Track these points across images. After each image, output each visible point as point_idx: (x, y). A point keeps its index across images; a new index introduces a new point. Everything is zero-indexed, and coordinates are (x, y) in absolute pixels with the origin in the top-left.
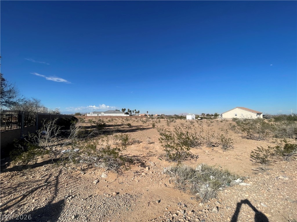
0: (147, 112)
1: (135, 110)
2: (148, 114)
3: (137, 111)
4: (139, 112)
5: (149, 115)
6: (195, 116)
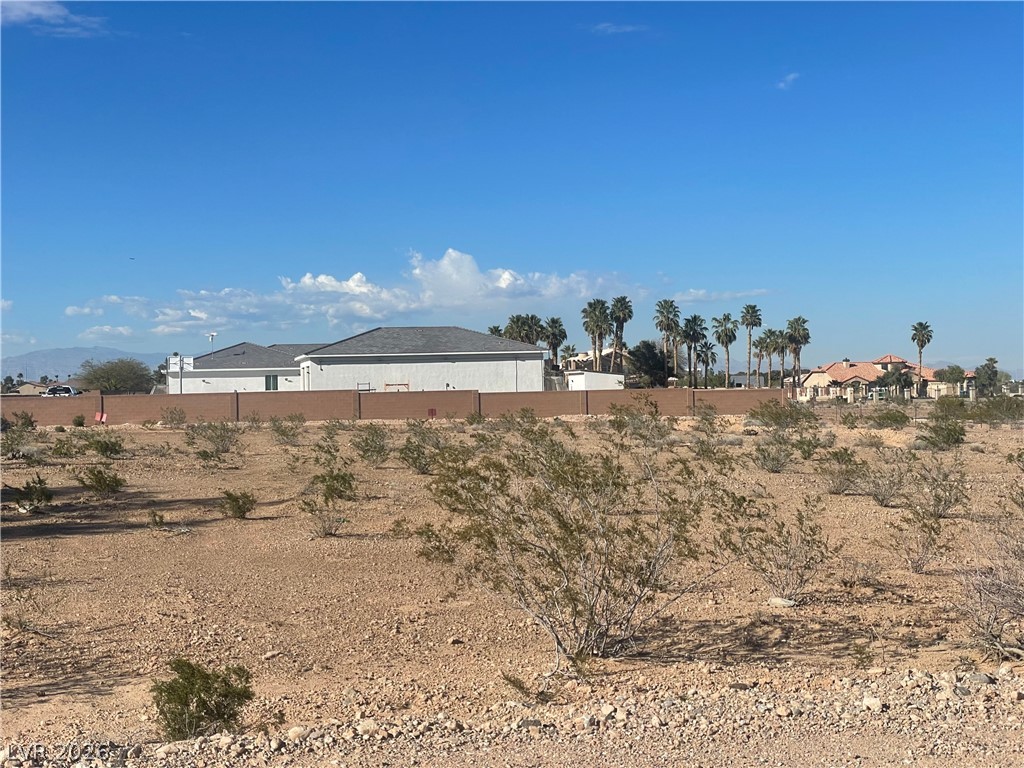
0: (922, 334)
4: (797, 338)
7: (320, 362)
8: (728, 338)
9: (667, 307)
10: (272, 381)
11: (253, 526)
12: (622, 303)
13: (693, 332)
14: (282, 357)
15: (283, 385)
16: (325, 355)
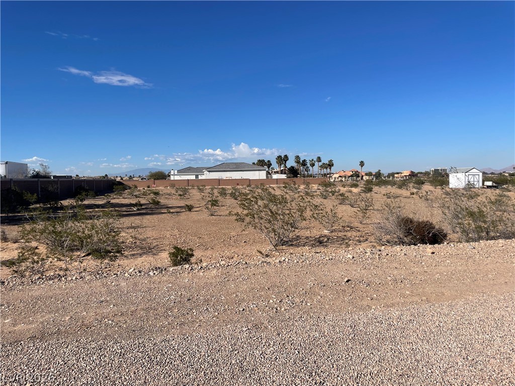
0: (362, 164)
1: (319, 159)
2: (363, 171)
3: (325, 161)
4: (330, 165)
5: (366, 174)
6: (481, 174)
7: (209, 171)
8: (313, 165)
9: (297, 157)
10: (197, 176)
11: (193, 213)
12: (286, 156)
13: (304, 163)
14: (199, 170)
15: (200, 177)
16: (210, 170)
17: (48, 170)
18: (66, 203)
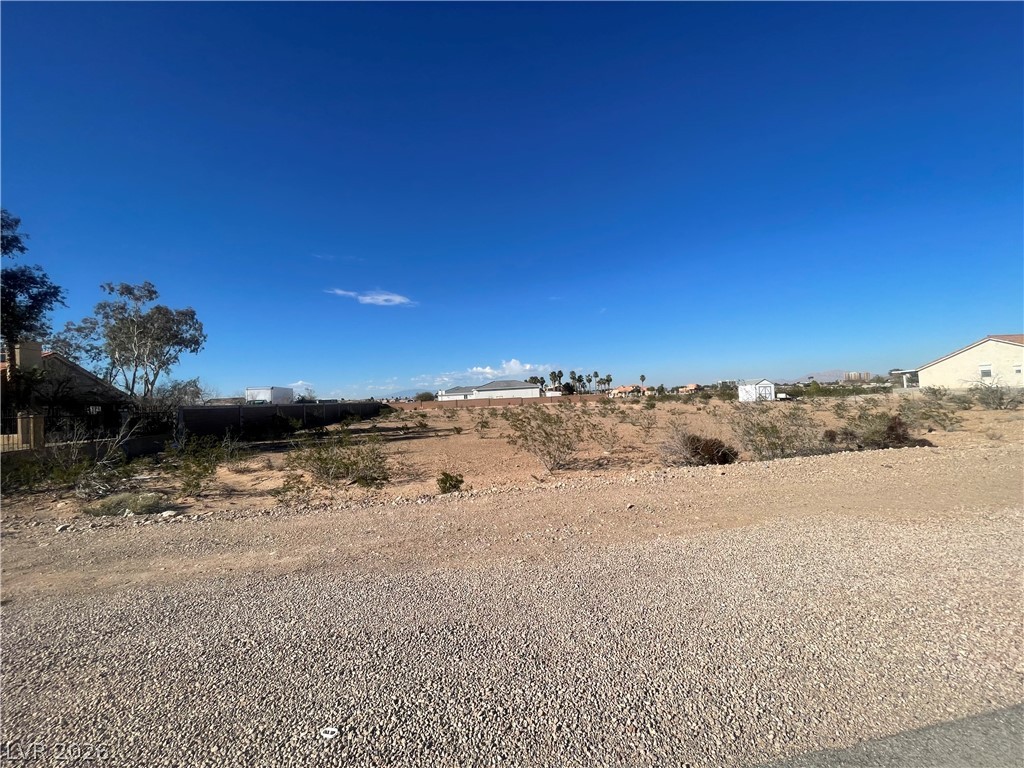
0: (643, 378)
1: (596, 375)
2: (644, 386)
3: (603, 376)
4: (609, 380)
5: (648, 389)
6: (773, 386)
7: (478, 391)
8: (590, 381)
10: (466, 396)
11: (462, 436)
12: (560, 372)
13: (580, 379)
14: (468, 390)
15: (469, 398)
16: (480, 389)
17: (313, 395)
18: (331, 428)
